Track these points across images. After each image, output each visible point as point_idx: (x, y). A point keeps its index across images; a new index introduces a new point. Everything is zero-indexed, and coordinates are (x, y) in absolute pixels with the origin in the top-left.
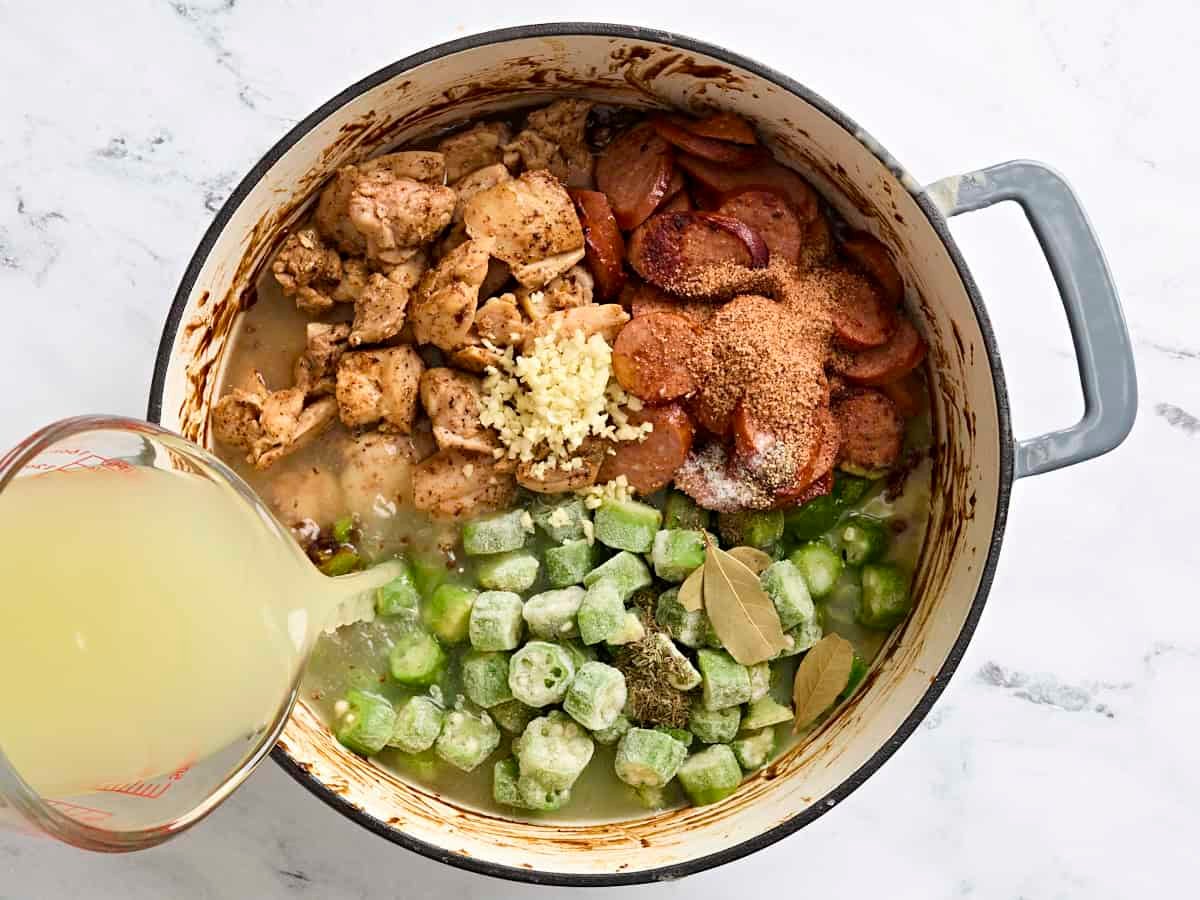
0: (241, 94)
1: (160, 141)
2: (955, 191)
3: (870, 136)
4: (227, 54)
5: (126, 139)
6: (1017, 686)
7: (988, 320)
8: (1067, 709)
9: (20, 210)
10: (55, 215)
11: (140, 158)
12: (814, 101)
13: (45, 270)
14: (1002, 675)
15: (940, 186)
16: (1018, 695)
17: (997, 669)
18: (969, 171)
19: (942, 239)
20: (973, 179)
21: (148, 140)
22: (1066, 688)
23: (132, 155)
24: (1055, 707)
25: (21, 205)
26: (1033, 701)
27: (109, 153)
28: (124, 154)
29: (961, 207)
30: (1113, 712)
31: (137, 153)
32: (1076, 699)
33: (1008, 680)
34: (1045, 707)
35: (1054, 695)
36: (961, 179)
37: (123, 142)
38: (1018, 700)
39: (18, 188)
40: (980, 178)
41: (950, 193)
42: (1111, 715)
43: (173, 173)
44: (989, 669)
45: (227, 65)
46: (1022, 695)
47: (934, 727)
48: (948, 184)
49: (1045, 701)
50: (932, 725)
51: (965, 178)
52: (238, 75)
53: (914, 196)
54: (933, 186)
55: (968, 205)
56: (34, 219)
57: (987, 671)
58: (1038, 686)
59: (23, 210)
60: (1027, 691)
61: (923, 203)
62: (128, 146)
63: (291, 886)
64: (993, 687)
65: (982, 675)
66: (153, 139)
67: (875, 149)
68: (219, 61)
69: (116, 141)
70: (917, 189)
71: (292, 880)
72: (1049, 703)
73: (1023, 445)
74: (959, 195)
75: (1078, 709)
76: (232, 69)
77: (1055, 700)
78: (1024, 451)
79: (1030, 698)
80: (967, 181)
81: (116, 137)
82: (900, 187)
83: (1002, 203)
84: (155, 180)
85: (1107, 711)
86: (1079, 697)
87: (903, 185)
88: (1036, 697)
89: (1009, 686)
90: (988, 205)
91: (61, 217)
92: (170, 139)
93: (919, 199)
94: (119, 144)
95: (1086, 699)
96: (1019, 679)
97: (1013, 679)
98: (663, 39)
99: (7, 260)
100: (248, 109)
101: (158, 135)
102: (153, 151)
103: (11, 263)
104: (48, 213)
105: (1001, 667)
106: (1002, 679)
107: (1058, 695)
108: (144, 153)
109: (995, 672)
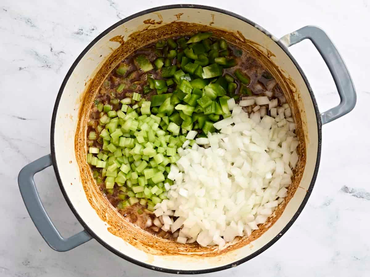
0: (118, 15)
1: (93, 30)
2: (289, 38)
3: (259, 26)
4: (113, 3)
5: (83, 29)
6: (353, 193)
7: (306, 77)
8: (368, 200)
9: (51, 51)
10: (62, 52)
11: (87, 35)
12: (240, 18)
13: (59, 69)
14: (348, 189)
15: (284, 38)
16: (353, 195)
17: (347, 188)
18: (292, 32)
19: (287, 54)
20: (294, 34)
21: (90, 29)
22: (367, 193)
25: (52, 49)
27: (78, 33)
28: (82, 34)
29: (291, 43)
31: (86, 33)
33: (350, 191)
34: (361, 199)
35: (364, 195)
36: (290, 35)
37: (82, 30)
39: (51, 44)
40: (297, 33)
41: (287, 40)
45: (113, 7)
46: (354, 196)
47: (328, 205)
48: (286, 37)
49: (361, 197)
51: (291, 34)
52: (117, 10)
53: (276, 42)
54: (281, 38)
55: (293, 43)
56: (55, 53)
57: (344, 189)
58: (359, 193)
60: (356, 194)
61: (279, 44)
62: (84, 31)
64: (346, 193)
65: (342, 189)
67: (262, 30)
68: (111, 5)
69: (80, 29)
70: (277, 40)
72: (363, 198)
73: (323, 114)
74: (291, 40)
76: (115, 7)
78: (323, 116)
79: (357, 197)
80: (292, 35)
81: (80, 28)
82: (271, 40)
83: (304, 40)
87: (272, 40)
88: (359, 196)
89: (350, 193)
90: (300, 42)
91: (64, 53)
92: (96, 29)
93: (278, 43)
94: (81, 30)
96: (354, 190)
97: (352, 191)
98: (190, 6)
99: (47, 66)
101: (93, 28)
102: (91, 32)
103: (49, 67)
104: (60, 51)
105: (348, 187)
106: (348, 191)
107: (365, 196)
108: (88, 33)
109: (346, 189)
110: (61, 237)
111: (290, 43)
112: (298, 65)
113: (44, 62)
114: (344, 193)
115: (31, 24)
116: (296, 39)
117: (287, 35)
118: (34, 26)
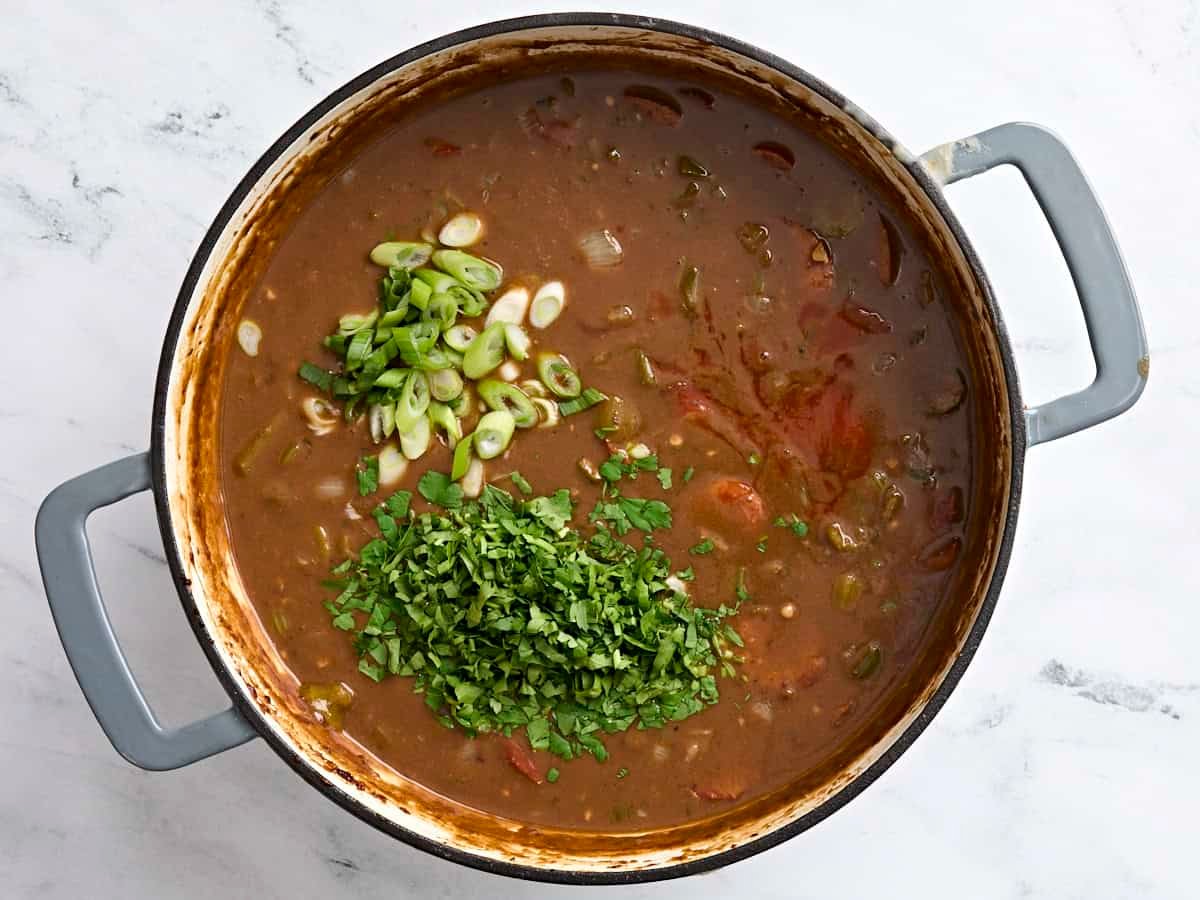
0: (300, 69)
1: (217, 116)
2: (949, 158)
3: (856, 108)
4: (286, 29)
5: (183, 114)
6: (1081, 685)
8: (1132, 709)
9: (74, 184)
10: (110, 189)
11: (197, 134)
13: (99, 246)
14: (1066, 674)
15: (934, 155)
16: (1081, 694)
17: (1061, 667)
18: (962, 137)
20: (967, 146)
21: (205, 115)
22: (1131, 688)
23: (188, 130)
24: (1118, 707)
25: (76, 179)
26: (1097, 701)
27: (166, 128)
28: (181, 129)
29: (955, 175)
30: (1178, 714)
31: (194, 129)
32: (1141, 699)
33: (1073, 680)
34: (1110, 707)
35: (1119, 695)
36: (956, 148)
37: (180, 117)
38: (1082, 699)
39: (73, 163)
40: (975, 144)
41: (944, 161)
42: (1176, 717)
43: (231, 149)
44: (1053, 667)
45: (285, 40)
46: (1086, 695)
47: (995, 725)
48: (941, 152)
49: (1109, 701)
50: (993, 723)
51: (958, 144)
52: (297, 50)
53: (908, 167)
54: (925, 155)
55: (962, 172)
56: (89, 193)
57: (1051, 670)
58: (1102, 685)
59: (78, 184)
60: (1091, 691)
61: (917, 173)
62: (187, 121)
63: (339, 875)
64: (1058, 686)
65: (1044, 673)
66: (210, 115)
67: (865, 121)
68: (278, 36)
69: (173, 115)
70: (910, 159)
71: (342, 868)
72: (1114, 703)
73: (1033, 412)
74: (954, 162)
75: (1144, 709)
76: (291, 43)
77: (1119, 701)
78: (1035, 418)
79: (1094, 698)
80: (961, 147)
81: (172, 111)
83: (999, 167)
84: (212, 156)
85: (1173, 712)
86: (1143, 697)
87: (896, 156)
88: (1099, 698)
89: (1072, 685)
90: (984, 171)
91: (116, 191)
92: (228, 114)
93: (913, 170)
94: (176, 119)
95: (1151, 699)
96: (1083, 678)
97: (1077, 679)
99: (60, 235)
100: (306, 84)
101: (215, 110)
102: (210, 126)
103: (65, 238)
104: (104, 186)
105: (1064, 666)
106: (1065, 677)
107: (1122, 695)
108: (201, 129)
109: (1056, 673)
110: (154, 723)
111: (952, 174)
112: (970, 247)
113: (52, 221)
114: (1050, 684)
115: (9, 92)
116: (973, 160)
117: (943, 147)
118: (18, 101)
